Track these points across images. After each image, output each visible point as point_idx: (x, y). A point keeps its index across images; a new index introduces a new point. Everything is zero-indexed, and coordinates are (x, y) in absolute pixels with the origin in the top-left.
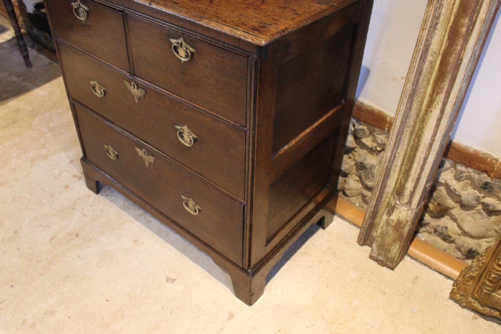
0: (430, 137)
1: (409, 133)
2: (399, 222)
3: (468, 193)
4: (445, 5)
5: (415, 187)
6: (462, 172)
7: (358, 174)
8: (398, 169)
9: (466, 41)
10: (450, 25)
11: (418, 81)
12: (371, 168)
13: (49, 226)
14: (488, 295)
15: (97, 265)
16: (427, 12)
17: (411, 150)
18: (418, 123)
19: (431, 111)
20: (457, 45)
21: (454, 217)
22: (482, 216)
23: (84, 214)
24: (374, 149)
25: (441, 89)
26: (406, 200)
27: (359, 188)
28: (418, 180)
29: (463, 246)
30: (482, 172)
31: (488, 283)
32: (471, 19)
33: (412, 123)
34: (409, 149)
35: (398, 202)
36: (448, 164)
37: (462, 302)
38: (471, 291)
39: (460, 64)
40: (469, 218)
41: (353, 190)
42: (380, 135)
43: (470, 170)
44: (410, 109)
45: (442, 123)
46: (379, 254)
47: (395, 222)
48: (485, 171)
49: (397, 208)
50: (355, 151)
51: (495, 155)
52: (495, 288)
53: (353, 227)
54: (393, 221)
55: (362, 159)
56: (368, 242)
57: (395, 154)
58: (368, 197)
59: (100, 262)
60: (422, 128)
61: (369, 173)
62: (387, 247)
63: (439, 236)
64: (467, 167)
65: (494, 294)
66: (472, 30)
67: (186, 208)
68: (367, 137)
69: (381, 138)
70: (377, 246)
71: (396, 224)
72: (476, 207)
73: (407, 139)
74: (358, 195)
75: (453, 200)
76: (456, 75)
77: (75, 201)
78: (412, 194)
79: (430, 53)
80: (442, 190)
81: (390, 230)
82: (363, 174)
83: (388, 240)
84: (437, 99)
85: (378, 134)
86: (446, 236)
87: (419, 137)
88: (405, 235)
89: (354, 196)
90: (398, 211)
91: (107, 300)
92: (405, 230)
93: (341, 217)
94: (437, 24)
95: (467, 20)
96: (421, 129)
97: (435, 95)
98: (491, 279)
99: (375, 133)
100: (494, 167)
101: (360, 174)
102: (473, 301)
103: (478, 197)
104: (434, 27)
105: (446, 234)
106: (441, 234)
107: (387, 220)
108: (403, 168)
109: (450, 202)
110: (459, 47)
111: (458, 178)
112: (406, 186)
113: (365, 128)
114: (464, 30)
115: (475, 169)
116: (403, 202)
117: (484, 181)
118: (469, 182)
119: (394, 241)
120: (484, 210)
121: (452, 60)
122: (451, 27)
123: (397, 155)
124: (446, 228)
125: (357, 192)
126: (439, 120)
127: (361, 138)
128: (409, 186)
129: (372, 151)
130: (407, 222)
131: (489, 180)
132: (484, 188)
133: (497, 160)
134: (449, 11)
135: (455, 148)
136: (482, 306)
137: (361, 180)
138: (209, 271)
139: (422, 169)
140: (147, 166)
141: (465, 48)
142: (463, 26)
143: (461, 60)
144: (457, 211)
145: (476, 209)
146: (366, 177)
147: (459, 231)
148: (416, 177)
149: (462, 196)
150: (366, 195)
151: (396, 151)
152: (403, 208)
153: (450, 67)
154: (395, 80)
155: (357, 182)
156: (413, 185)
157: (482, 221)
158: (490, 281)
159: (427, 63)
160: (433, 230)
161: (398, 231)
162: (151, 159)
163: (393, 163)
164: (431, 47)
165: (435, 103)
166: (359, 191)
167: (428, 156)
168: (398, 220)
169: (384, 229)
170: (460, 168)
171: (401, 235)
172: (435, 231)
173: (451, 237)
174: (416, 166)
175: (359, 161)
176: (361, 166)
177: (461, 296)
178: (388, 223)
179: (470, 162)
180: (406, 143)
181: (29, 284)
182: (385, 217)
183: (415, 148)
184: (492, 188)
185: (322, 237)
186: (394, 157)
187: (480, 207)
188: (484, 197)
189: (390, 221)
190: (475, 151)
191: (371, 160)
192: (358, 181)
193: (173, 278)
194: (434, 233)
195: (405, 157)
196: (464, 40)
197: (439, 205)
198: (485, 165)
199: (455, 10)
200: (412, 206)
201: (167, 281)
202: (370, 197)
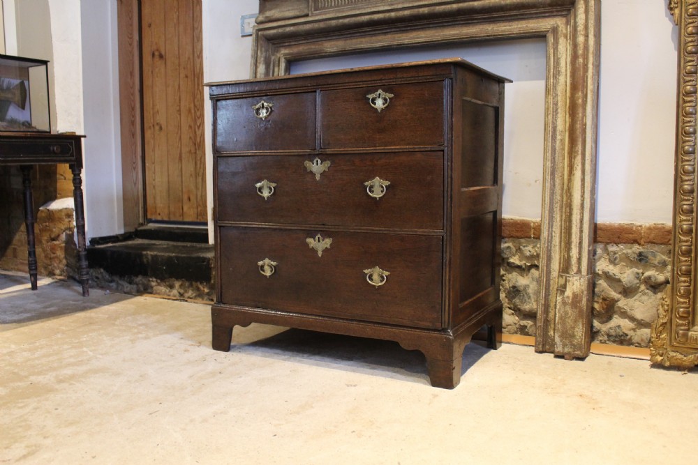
0: (579, 197)
1: (558, 208)
2: (575, 296)
3: (627, 275)
4: (559, 93)
5: (580, 253)
6: (615, 253)
7: (512, 306)
8: (557, 248)
9: (584, 109)
10: (567, 106)
11: (554, 158)
12: (525, 289)
13: (181, 371)
14: (685, 335)
15: (259, 385)
16: (546, 102)
17: (565, 221)
18: (565, 195)
19: (574, 174)
20: (578, 114)
21: (623, 310)
22: (648, 295)
24: (524, 267)
25: (577, 152)
26: (575, 268)
27: (516, 322)
28: (580, 243)
29: (642, 340)
30: (633, 243)
31: (681, 322)
32: (583, 93)
33: (559, 198)
34: (563, 222)
35: (568, 275)
36: (599, 251)
37: (665, 362)
38: (668, 343)
39: (586, 128)
40: (637, 303)
41: (510, 325)
42: (527, 246)
43: (621, 246)
44: (554, 185)
45: (586, 180)
46: (564, 345)
47: (571, 298)
48: (635, 241)
49: (569, 281)
50: (504, 280)
51: (638, 224)
52: (689, 325)
53: (525, 347)
54: (568, 297)
55: (513, 282)
57: (552, 234)
58: (528, 328)
60: (570, 194)
61: (524, 296)
62: (570, 332)
63: (614, 342)
64: (617, 244)
65: (690, 333)
66: (586, 101)
67: (370, 282)
68: (514, 255)
69: (529, 250)
70: (559, 337)
71: (573, 299)
72: (639, 287)
73: (558, 216)
75: (615, 291)
76: (585, 137)
78: (579, 260)
79: (558, 133)
80: (602, 284)
81: (568, 308)
82: (518, 301)
83: (569, 322)
84: (576, 162)
85: (524, 246)
86: (622, 335)
87: (570, 206)
88: (585, 308)
90: (571, 283)
91: (286, 401)
92: (583, 302)
93: (509, 343)
94: (557, 109)
95: (580, 93)
96: (570, 196)
97: (573, 160)
98: (681, 314)
99: (521, 247)
100: (641, 233)
101: (514, 304)
102: (674, 354)
103: (638, 274)
104: (556, 111)
105: (621, 333)
106: (616, 336)
107: (563, 299)
108: (563, 243)
109: (614, 295)
110: (580, 115)
111: (613, 262)
112: (571, 254)
113: (510, 244)
114: (580, 101)
115: (625, 243)
116: (573, 273)
117: (638, 251)
118: (624, 264)
119: (575, 321)
120: (647, 289)
121: (578, 126)
122: (569, 107)
123: (553, 234)
124: (619, 326)
125: (515, 329)
126: (583, 180)
127: (508, 258)
128: (574, 252)
129: (521, 270)
130: (582, 292)
131: (641, 249)
132: (640, 260)
133: (640, 226)
134: (564, 97)
135: (601, 229)
136: (685, 356)
137: (517, 311)
138: (392, 377)
139: (581, 231)
140: (320, 256)
141: (585, 115)
142: (579, 98)
143: (585, 125)
144: (623, 303)
145: (640, 290)
146: (522, 302)
147: (631, 325)
148: (578, 242)
149: (623, 280)
150: (526, 324)
151: (552, 231)
152: (575, 278)
153: (579, 132)
154: (530, 185)
155: (512, 316)
156: (577, 251)
157: (651, 301)
158: (681, 318)
159: (558, 142)
160: (606, 337)
161: (576, 307)
162: (327, 242)
163: (551, 243)
164: (558, 128)
165: (575, 166)
166: (517, 326)
167: (583, 216)
168: (574, 293)
169: (562, 310)
170: (612, 248)
171: (581, 311)
172: (609, 336)
173: (627, 335)
174: (575, 230)
175: (511, 285)
176: (514, 292)
177: (661, 356)
178: (564, 303)
179: (619, 238)
180: (558, 219)
181: (182, 401)
182: (559, 299)
183: (569, 219)
184: (647, 257)
185: (497, 353)
186: (552, 237)
187: (643, 287)
188: (643, 274)
189: (565, 299)
190: (620, 224)
191: (522, 281)
194: (609, 340)
195: (561, 232)
196: (583, 108)
197: (604, 299)
198: (632, 234)
199: (568, 94)
200: (583, 273)
202: (531, 326)
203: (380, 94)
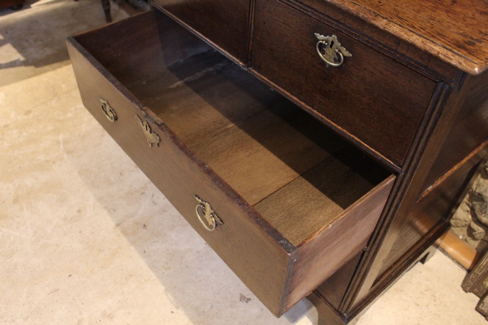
7: (471, 204)
13: (114, 210)
15: (164, 267)
23: (153, 202)
27: (467, 220)
41: (460, 220)
53: (457, 267)
55: (482, 190)
56: (476, 290)
58: (476, 233)
59: (167, 263)
74: (463, 227)
77: (145, 185)
82: (478, 207)
89: (459, 227)
91: (172, 312)
93: (443, 251)
101: (473, 205)
125: (464, 224)
137: (473, 211)
146: (481, 211)
150: (476, 229)
155: (466, 213)
166: (467, 223)
175: (478, 191)
176: (478, 198)
181: (88, 277)
185: (420, 273)
192: (468, 211)
193: (248, 297)
201: (241, 300)
202: (480, 233)
203: (333, 42)
